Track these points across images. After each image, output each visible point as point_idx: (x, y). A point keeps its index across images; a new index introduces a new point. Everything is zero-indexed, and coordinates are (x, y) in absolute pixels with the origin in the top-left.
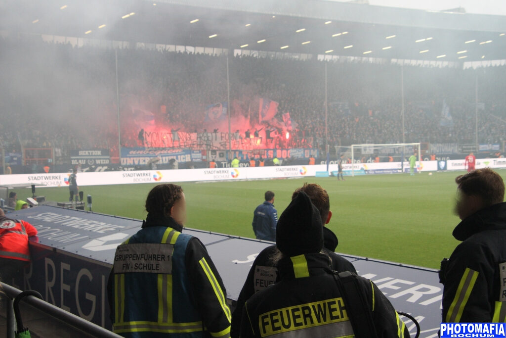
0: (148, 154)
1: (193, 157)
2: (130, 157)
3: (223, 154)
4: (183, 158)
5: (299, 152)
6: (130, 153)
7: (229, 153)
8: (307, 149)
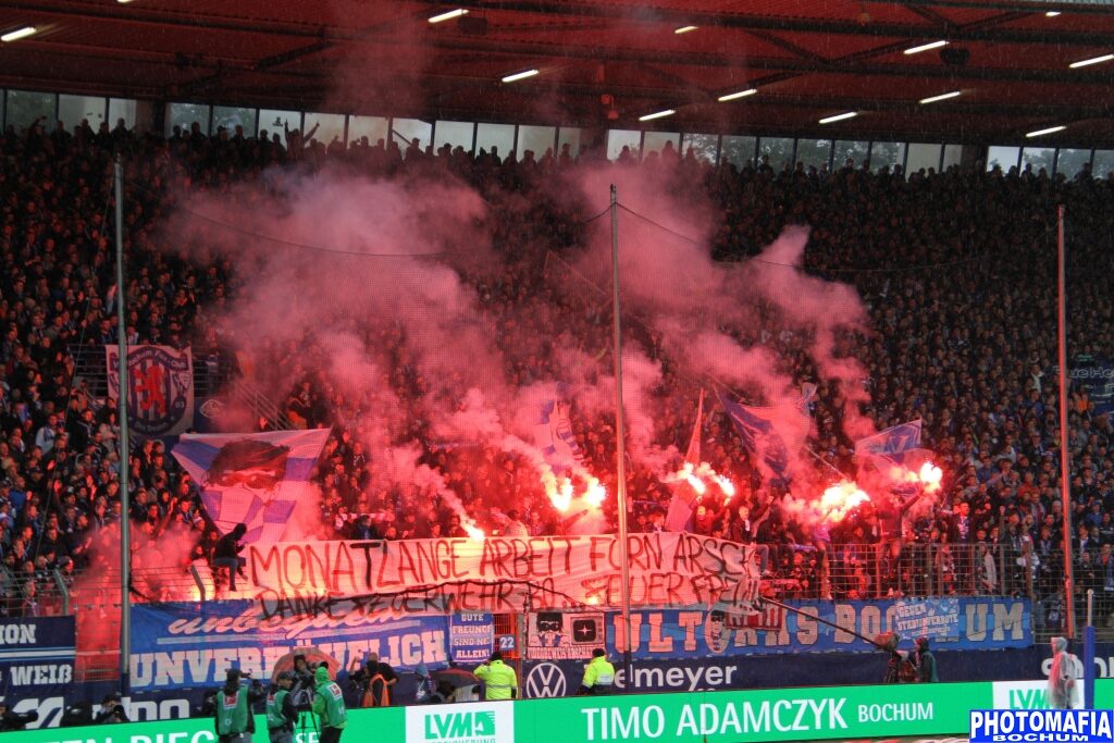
0: (251, 631)
1: (454, 642)
2: (169, 650)
3: (590, 624)
4: (413, 649)
5: (939, 613)
6: (172, 629)
7: (618, 622)
8: (976, 601)
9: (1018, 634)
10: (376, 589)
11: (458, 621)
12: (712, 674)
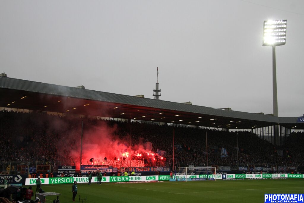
0: (93, 168)
1: (113, 170)
2: (85, 170)
3: (127, 169)
4: (109, 171)
5: (161, 168)
6: (85, 168)
7: (130, 169)
8: (165, 167)
9: (169, 171)
10: (106, 164)
11: (114, 168)
12: (139, 174)
